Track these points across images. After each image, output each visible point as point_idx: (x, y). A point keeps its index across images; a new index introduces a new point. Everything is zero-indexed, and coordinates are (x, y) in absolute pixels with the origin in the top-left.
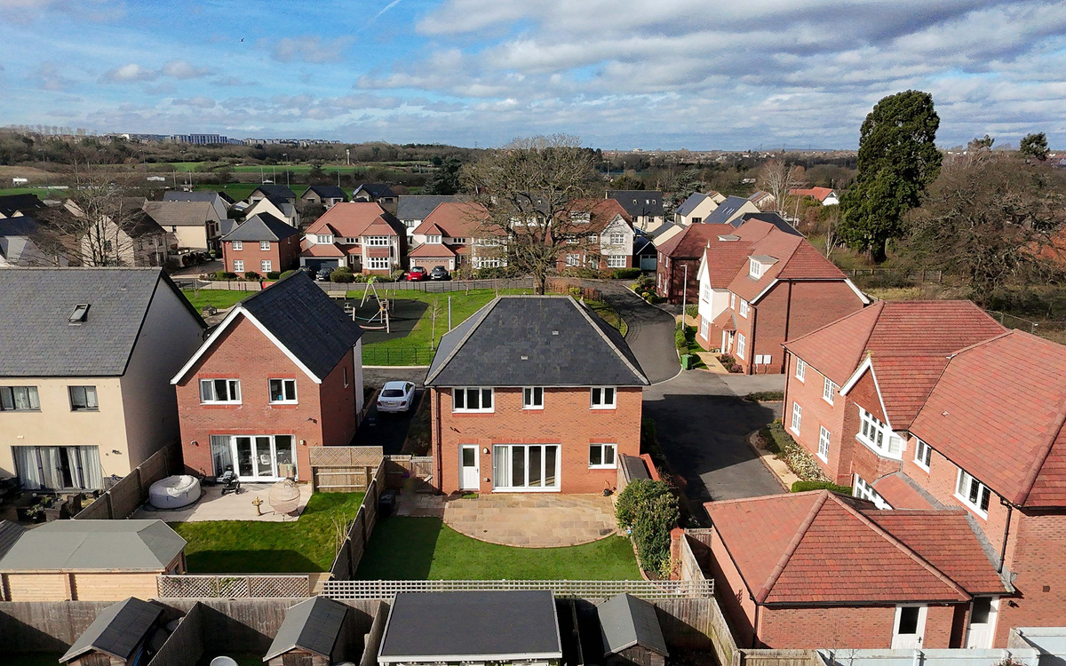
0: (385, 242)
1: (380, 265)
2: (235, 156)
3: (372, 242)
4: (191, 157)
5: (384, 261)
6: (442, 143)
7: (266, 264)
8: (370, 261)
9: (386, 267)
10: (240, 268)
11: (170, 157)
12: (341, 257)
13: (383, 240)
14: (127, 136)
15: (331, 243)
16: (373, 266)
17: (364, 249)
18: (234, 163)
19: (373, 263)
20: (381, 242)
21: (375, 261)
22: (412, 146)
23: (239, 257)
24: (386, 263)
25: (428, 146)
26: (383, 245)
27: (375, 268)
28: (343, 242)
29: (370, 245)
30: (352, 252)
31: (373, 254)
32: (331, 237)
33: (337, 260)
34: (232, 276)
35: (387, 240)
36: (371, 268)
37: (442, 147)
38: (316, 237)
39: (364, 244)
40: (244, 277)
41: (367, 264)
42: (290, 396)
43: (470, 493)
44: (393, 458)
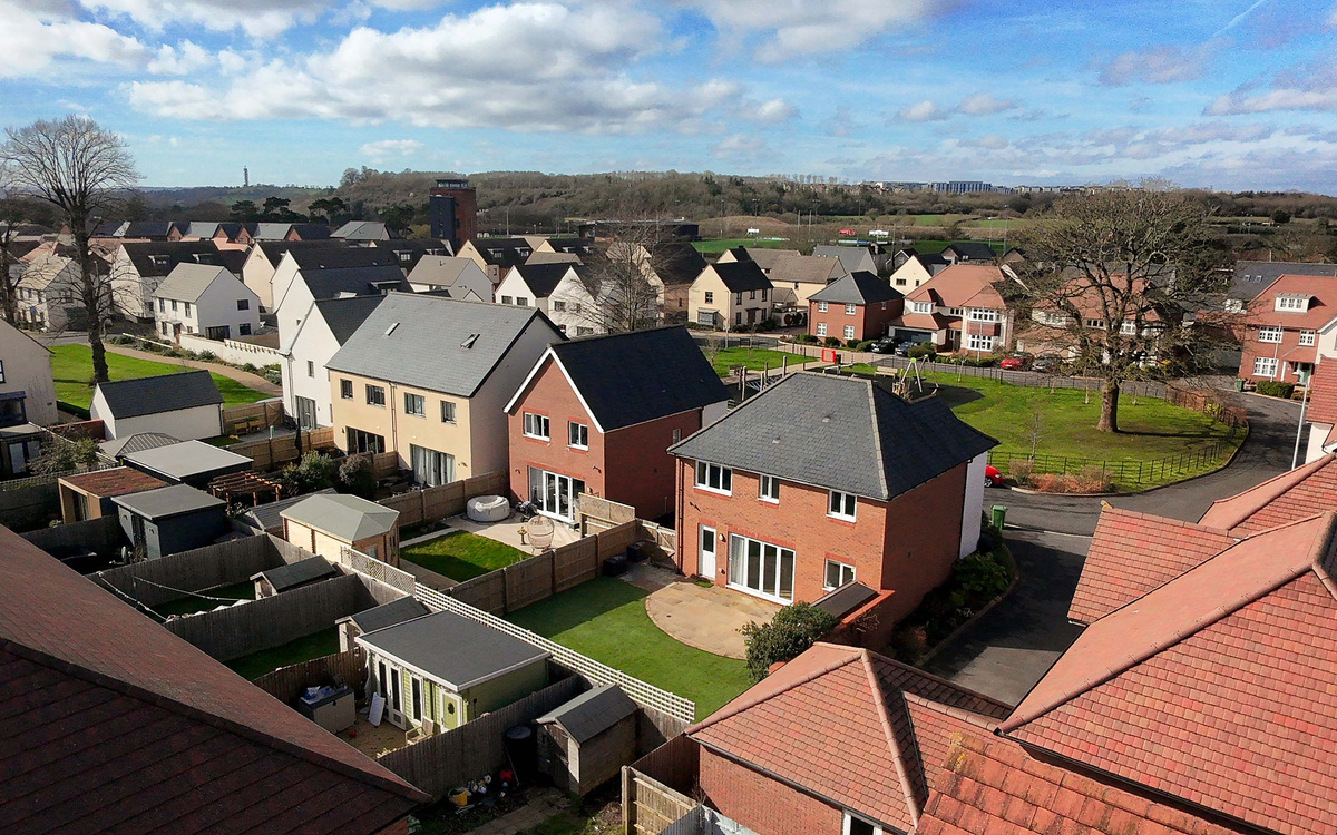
0: (991, 316)
1: (981, 345)
2: (992, 208)
3: (975, 316)
4: (940, 208)
5: (987, 341)
6: (1300, 190)
7: (849, 330)
8: (970, 339)
9: (989, 347)
10: (822, 332)
11: (918, 208)
12: (935, 331)
13: (989, 314)
14: (881, 185)
15: (929, 312)
16: (973, 346)
17: (964, 322)
18: (987, 216)
19: (973, 342)
20: (986, 316)
21: (976, 340)
22: (1250, 195)
23: (824, 318)
24: (989, 344)
25: (1277, 194)
26: (988, 320)
27: (975, 348)
28: (946, 313)
29: (972, 319)
30: (953, 325)
31: (973, 332)
32: (930, 306)
33: (931, 334)
34: (813, 340)
35: (994, 314)
36: (969, 348)
37: (1300, 196)
38: (913, 304)
39: (967, 317)
40: (824, 341)
41: (966, 341)
42: (585, 442)
43: (706, 581)
44: (646, 524)
